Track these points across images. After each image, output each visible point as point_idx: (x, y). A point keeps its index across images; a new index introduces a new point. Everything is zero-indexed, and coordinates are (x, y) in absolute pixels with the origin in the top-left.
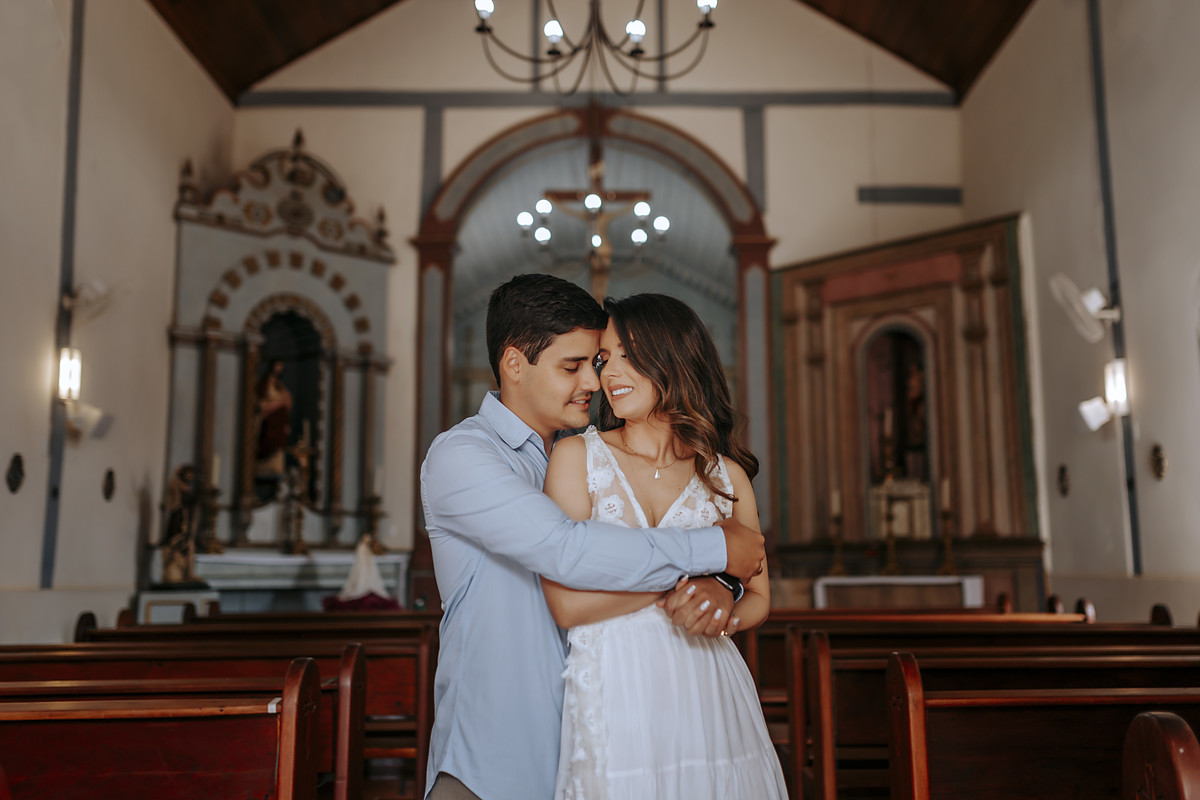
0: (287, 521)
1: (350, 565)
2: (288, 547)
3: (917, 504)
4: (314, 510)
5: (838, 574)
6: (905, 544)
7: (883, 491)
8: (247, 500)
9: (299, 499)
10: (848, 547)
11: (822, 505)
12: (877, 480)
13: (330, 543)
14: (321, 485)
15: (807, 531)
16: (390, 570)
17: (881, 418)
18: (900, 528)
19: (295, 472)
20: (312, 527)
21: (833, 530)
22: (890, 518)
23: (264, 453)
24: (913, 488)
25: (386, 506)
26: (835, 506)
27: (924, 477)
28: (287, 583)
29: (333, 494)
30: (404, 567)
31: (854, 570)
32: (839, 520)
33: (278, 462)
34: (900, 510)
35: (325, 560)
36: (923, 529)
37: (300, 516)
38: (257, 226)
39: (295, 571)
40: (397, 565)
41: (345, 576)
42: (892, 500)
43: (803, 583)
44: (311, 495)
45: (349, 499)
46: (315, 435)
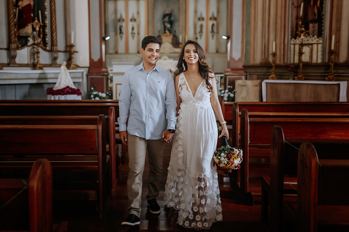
0: (34, 54)
1: (59, 73)
2: (34, 66)
3: (315, 46)
4: (45, 50)
5: (273, 78)
6: (308, 65)
7: (298, 41)
8: (13, 46)
9: (38, 45)
10: (278, 67)
11: (266, 48)
12: (295, 36)
13: (54, 64)
14: (48, 39)
15: (258, 59)
16: (80, 75)
17: (299, 7)
18: (305, 58)
19: (35, 33)
20: (44, 57)
21: (271, 59)
22: (301, 53)
24: (314, 40)
25: (77, 48)
26: (273, 48)
27: (320, 34)
28: (34, 81)
29: (54, 43)
30: (85, 74)
31: (280, 77)
32: (274, 55)
33: (29, 29)
34: (306, 50)
35: (49, 71)
37: (38, 53)
39: (37, 76)
40: (82, 73)
41: (57, 78)
42: (302, 45)
43: (257, 82)
44: (45, 44)
45: (61, 45)
46: (44, 17)
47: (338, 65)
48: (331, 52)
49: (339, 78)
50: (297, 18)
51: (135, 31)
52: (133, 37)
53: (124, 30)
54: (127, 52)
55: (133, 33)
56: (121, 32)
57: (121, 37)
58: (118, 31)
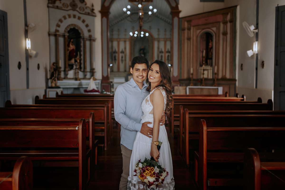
0: (75, 73)
1: (89, 83)
2: (76, 79)
3: (209, 71)
4: (81, 71)
5: (192, 86)
6: (206, 79)
7: (202, 68)
8: (67, 69)
9: (78, 69)
10: (194, 80)
11: (189, 71)
12: (201, 66)
13: (85, 78)
14: (82, 66)
15: (185, 76)
16: (97, 84)
17: (203, 52)
18: (205, 76)
19: (77, 63)
20: (81, 75)
21: (191, 76)
22: (203, 74)
23: (70, 59)
24: (209, 68)
25: (96, 70)
26: (192, 72)
27: (211, 65)
28: (76, 87)
29: (85, 68)
30: (100, 83)
31: (195, 85)
32: (192, 74)
33: (73, 61)
34: (206, 72)
35: (84, 82)
36: (210, 77)
37: (78, 72)
38: (66, 9)
39: (78, 84)
40: (99, 83)
41: (88, 85)
42: (204, 70)
43: (184, 87)
44: (80, 68)
45: (88, 69)
46: (80, 55)
47: (218, 80)
48: (215, 74)
49: (219, 85)
50: (203, 56)
51: (124, 59)
52: (122, 62)
53: (117, 58)
54: (119, 70)
55: (122, 60)
56: (115, 59)
57: (115, 62)
58: (114, 59)
